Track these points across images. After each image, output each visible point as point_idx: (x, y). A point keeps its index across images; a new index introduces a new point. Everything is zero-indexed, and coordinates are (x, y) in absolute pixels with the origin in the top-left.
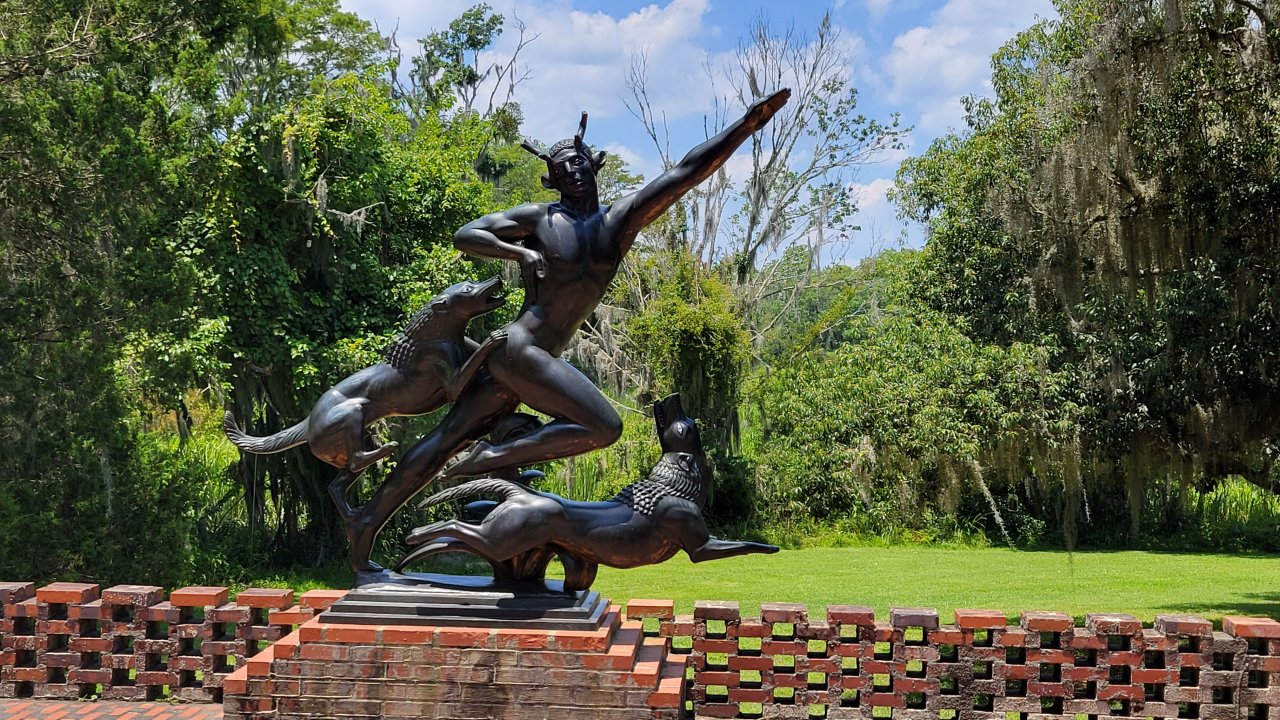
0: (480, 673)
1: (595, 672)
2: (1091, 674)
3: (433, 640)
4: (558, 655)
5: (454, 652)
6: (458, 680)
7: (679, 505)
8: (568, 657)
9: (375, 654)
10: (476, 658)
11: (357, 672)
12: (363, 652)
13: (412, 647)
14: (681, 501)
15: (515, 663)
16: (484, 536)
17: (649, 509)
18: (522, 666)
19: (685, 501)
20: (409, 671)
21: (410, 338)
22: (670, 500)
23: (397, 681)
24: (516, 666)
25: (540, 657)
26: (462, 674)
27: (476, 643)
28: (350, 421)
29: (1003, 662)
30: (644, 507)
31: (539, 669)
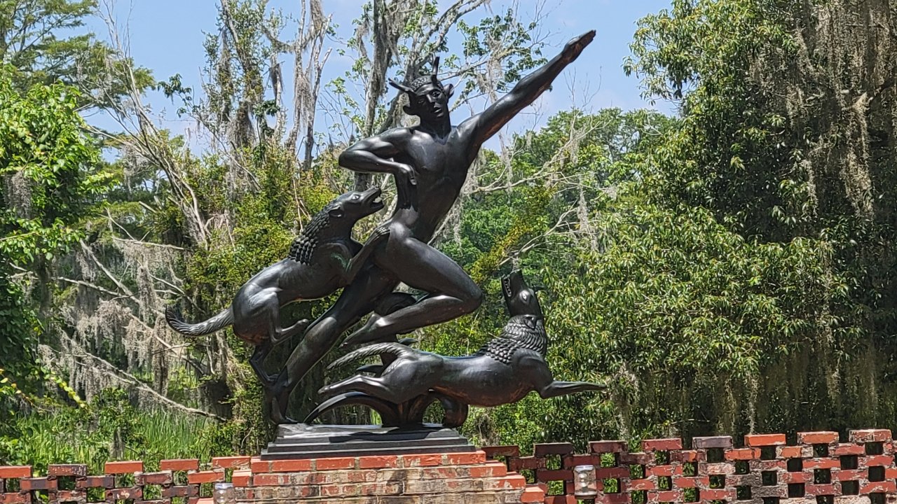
0: (393, 487)
1: (480, 479)
2: (854, 475)
3: (355, 464)
4: (450, 469)
5: (372, 472)
6: (377, 492)
7: (528, 355)
8: (459, 470)
9: (311, 478)
10: (389, 475)
11: (298, 493)
12: (301, 477)
13: (340, 471)
14: (530, 352)
15: (419, 477)
16: (386, 385)
17: (507, 358)
18: (424, 480)
19: (533, 352)
20: (338, 490)
21: (310, 238)
22: (522, 351)
23: (330, 497)
24: (419, 480)
25: (438, 472)
26: (378, 489)
27: (388, 465)
28: (269, 305)
29: (784, 471)
30: (503, 357)
31: (437, 481)
